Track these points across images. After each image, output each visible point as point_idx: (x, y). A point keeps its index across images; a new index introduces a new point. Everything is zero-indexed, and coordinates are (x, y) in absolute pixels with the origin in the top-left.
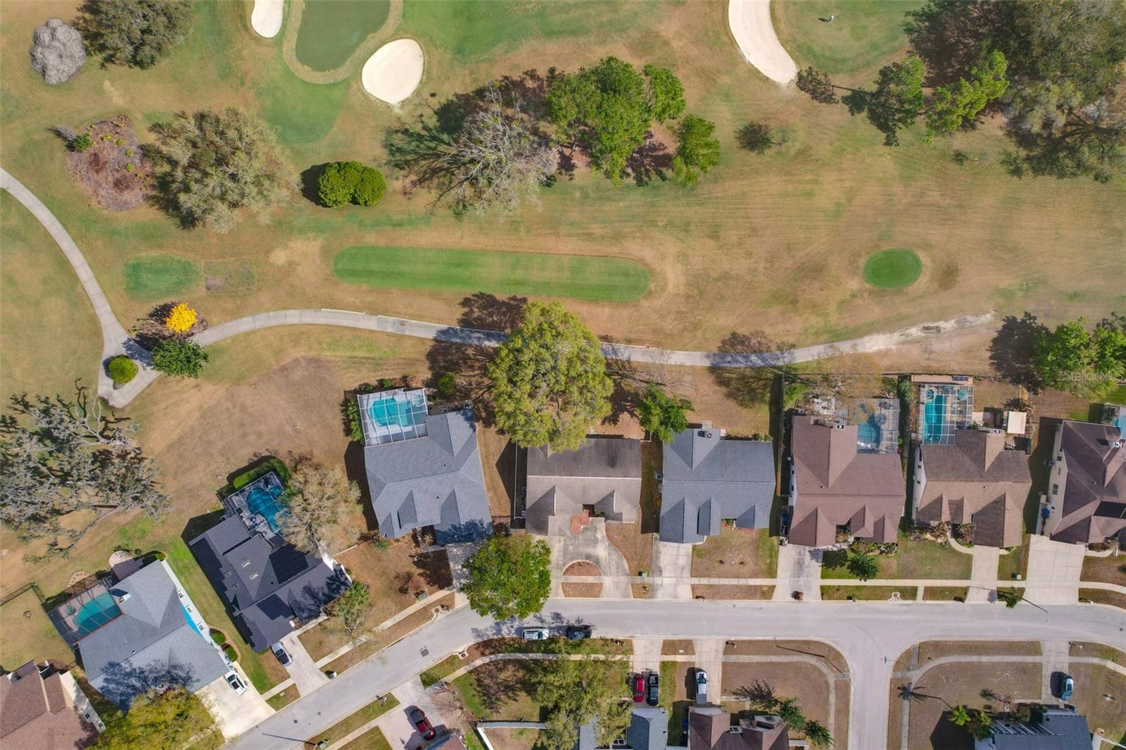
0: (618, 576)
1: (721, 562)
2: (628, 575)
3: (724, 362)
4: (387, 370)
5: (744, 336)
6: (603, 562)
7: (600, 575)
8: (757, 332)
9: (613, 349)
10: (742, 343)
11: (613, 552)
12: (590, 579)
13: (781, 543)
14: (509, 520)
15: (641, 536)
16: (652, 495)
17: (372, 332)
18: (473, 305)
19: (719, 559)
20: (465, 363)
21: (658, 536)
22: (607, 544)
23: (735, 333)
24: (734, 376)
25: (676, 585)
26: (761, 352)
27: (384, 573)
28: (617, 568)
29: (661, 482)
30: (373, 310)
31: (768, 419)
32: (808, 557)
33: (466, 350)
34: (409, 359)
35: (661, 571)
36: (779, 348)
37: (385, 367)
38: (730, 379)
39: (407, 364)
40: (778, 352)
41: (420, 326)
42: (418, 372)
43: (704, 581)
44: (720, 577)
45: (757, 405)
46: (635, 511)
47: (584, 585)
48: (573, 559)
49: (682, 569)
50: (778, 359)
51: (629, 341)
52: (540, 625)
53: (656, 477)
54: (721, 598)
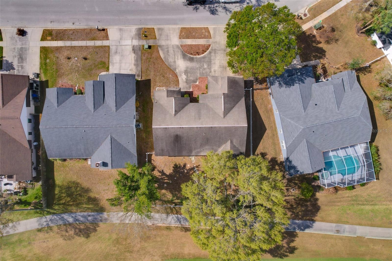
0: (167, 45)
1: (85, 59)
2: (160, 46)
3: (93, 215)
4: (348, 197)
5: (80, 236)
6: (179, 55)
7: (181, 46)
8: (70, 239)
9: (180, 222)
10: (80, 231)
11: (172, 64)
12: (189, 42)
13: (38, 75)
14: (255, 87)
15: (151, 77)
16: (144, 111)
17: (360, 224)
18: (287, 249)
19: (88, 61)
20: (292, 206)
21: (136, 77)
22: (177, 70)
23: (87, 238)
24: (84, 206)
25: (121, 39)
26: (65, 225)
27: (347, 43)
28: (168, 51)
29: (137, 121)
30: (360, 239)
31: (55, 173)
32: (15, 64)
33: (292, 215)
34: (333, 205)
35: (133, 50)
36: (50, 228)
37: (350, 199)
38: (88, 203)
39: (334, 202)
40: (51, 225)
41: (325, 230)
42: (325, 196)
43: (98, 43)
44: (86, 46)
45: (65, 184)
46: (157, 98)
47: (194, 37)
48: (204, 58)
49: (116, 53)
50: (51, 220)
51: (168, 228)
52: (227, 5)
53: (141, 125)
54: (84, 30)
